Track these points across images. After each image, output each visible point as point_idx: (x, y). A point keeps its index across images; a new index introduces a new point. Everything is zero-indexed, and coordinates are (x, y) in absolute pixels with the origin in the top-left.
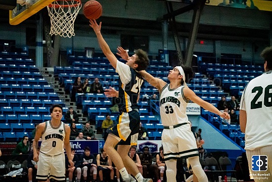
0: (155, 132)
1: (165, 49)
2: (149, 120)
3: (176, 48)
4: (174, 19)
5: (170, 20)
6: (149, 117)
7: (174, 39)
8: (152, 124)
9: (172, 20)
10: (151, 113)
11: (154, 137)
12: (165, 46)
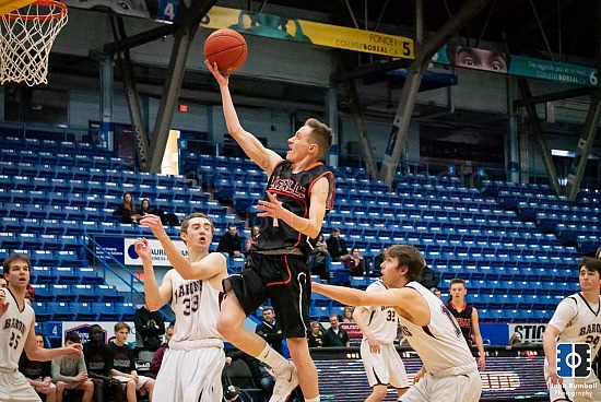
0: (96, 304)
1: (106, 120)
2: (81, 277)
3: (132, 120)
4: (127, 54)
5: (119, 56)
6: (82, 269)
7: (128, 99)
8: (88, 286)
9: (123, 56)
10: (84, 261)
11: (95, 315)
12: (106, 113)
